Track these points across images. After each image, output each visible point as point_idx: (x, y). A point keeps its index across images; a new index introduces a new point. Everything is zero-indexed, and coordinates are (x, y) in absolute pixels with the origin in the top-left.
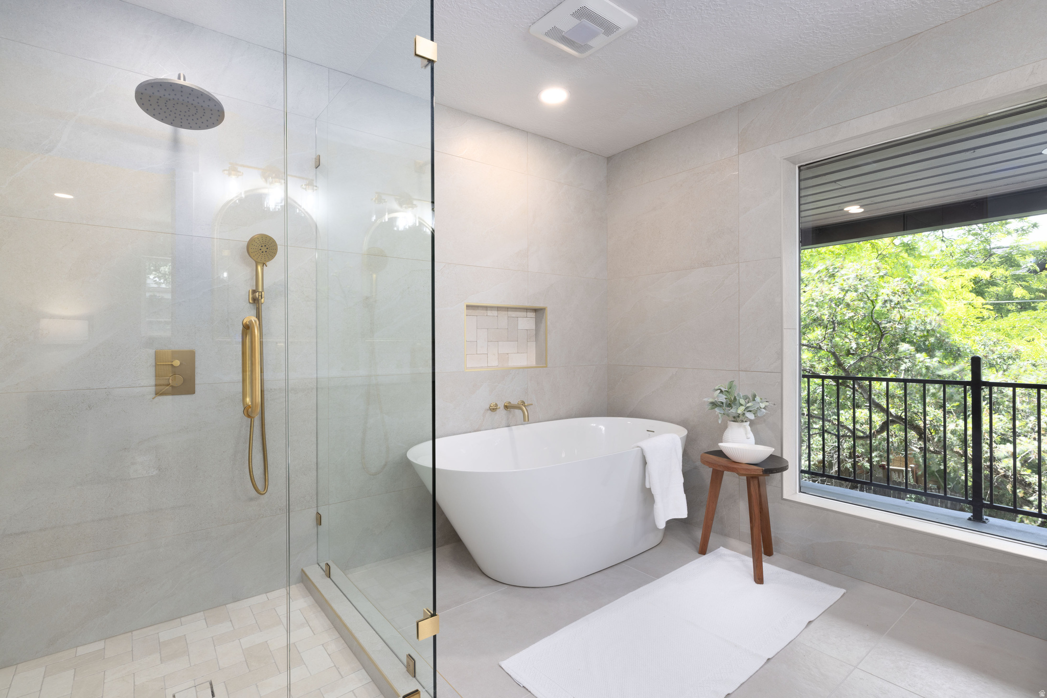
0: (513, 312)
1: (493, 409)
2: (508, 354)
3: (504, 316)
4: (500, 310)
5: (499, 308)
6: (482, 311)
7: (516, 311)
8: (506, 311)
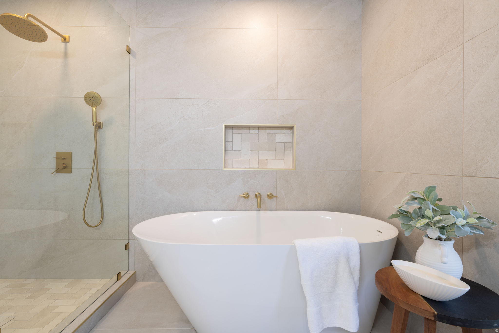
0: (272, 131)
1: (247, 196)
2: (267, 160)
3: (263, 134)
4: (261, 129)
5: (259, 128)
6: (245, 130)
7: (274, 129)
8: (265, 130)
